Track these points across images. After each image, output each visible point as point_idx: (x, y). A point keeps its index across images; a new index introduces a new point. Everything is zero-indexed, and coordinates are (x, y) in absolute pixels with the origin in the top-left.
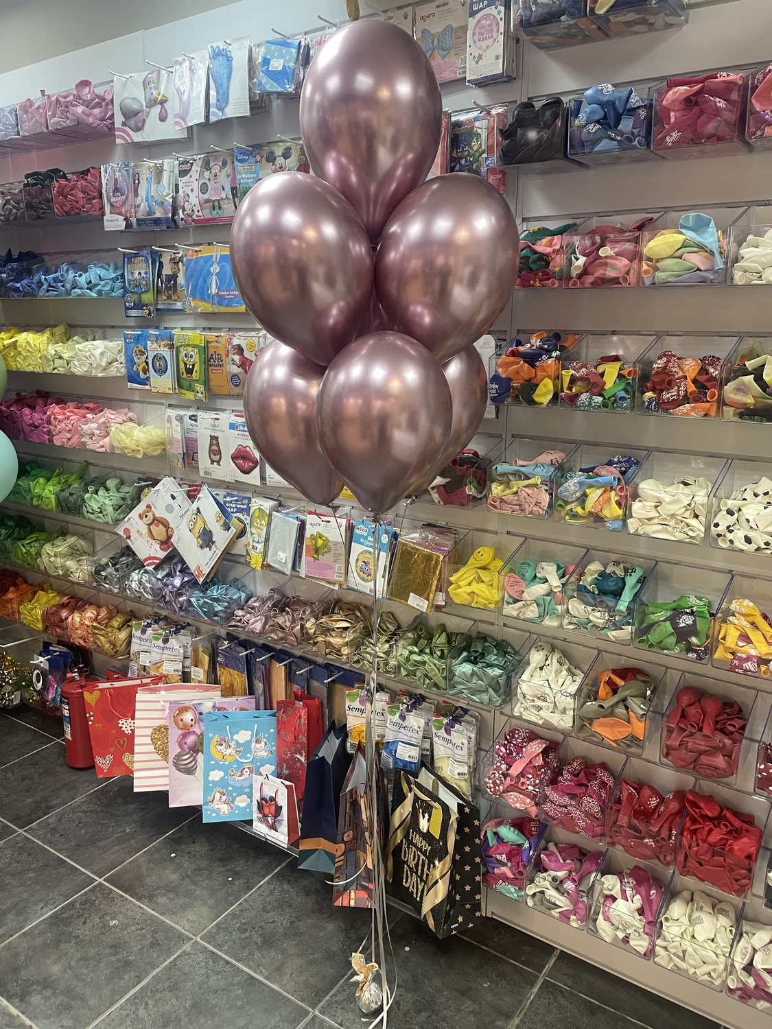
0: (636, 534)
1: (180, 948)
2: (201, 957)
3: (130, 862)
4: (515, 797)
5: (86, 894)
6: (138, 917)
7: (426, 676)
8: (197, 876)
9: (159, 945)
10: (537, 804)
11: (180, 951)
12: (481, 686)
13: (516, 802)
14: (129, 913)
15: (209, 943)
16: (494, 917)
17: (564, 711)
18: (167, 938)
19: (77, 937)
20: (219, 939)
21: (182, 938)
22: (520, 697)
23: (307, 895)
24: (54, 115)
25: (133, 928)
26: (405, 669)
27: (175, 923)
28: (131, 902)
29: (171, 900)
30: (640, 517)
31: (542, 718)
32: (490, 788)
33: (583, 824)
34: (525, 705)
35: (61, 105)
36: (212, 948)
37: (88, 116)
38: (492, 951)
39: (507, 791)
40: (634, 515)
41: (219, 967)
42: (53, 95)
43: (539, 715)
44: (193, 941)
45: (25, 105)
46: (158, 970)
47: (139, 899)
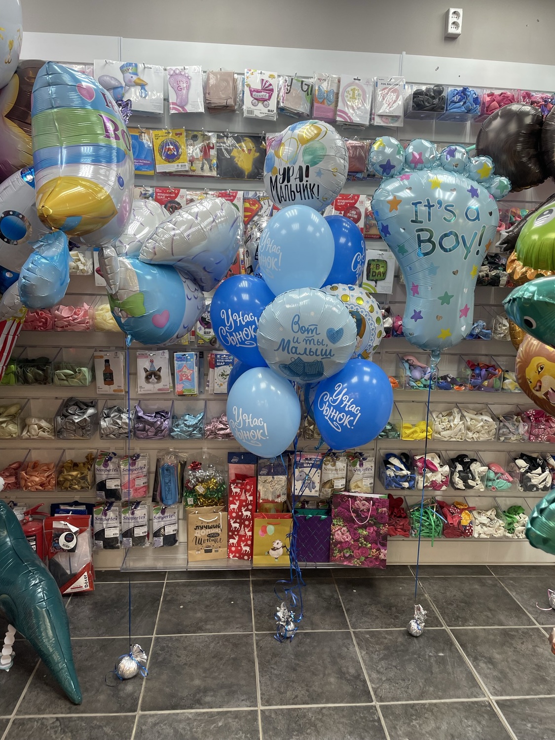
2: (269, 638)
3: (160, 620)
5: (155, 645)
6: (207, 639)
8: (211, 609)
9: (240, 644)
11: (254, 641)
15: (263, 631)
18: (239, 640)
19: (185, 664)
21: (247, 636)
27: (232, 632)
28: (192, 636)
29: (213, 624)
36: (268, 632)
44: (254, 635)
46: (255, 653)
47: (194, 633)
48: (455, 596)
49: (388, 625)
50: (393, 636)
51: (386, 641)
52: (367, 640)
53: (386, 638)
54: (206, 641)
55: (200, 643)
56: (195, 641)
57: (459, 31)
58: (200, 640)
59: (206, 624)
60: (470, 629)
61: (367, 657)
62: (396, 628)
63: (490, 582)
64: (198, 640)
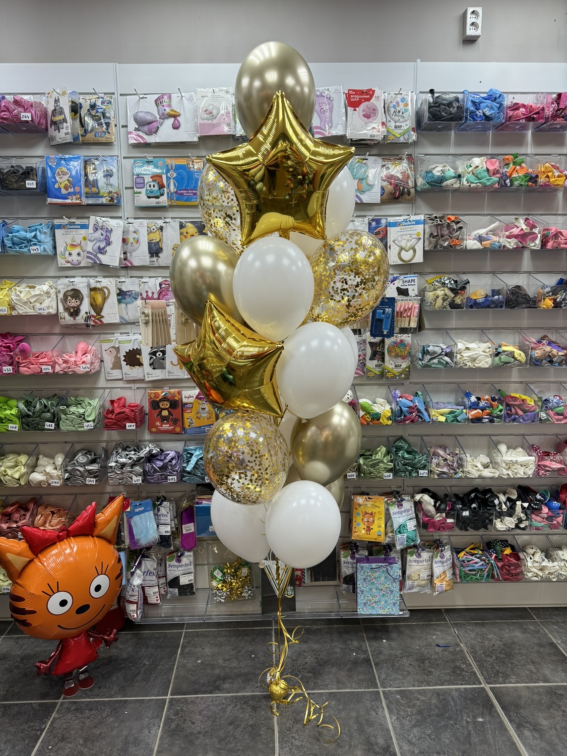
3: (175, 678)
5: (169, 709)
6: (224, 701)
9: (258, 707)
18: (258, 702)
19: (199, 733)
25: (230, 708)
27: (251, 692)
28: (209, 697)
29: (231, 683)
47: (211, 692)
48: (494, 645)
49: (421, 683)
50: (426, 696)
51: (418, 703)
52: (397, 701)
53: (418, 699)
54: (224, 704)
55: (217, 706)
56: (211, 703)
57: (478, 32)
58: (217, 703)
59: (224, 683)
60: (512, 687)
61: (397, 724)
62: (430, 686)
63: (532, 627)
64: (214, 702)
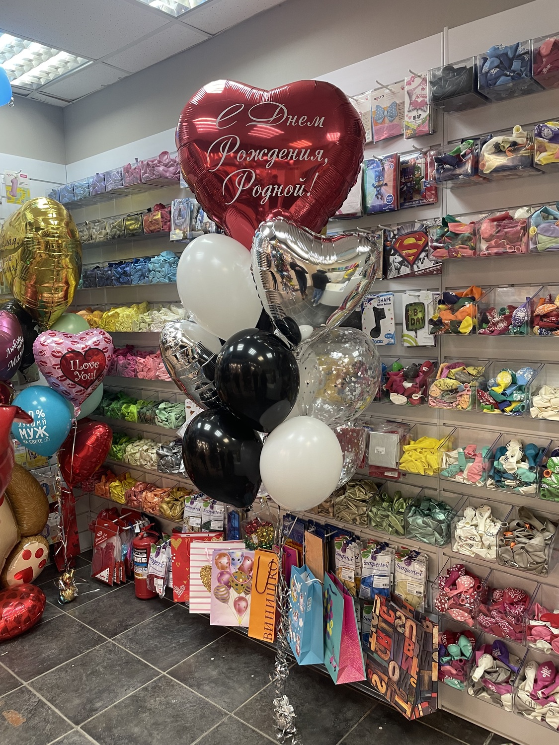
0: (536, 419)
1: (220, 720)
2: (235, 727)
3: (184, 662)
4: (457, 612)
5: (155, 681)
7: (390, 525)
8: (230, 673)
9: (206, 717)
10: (473, 618)
11: (220, 723)
12: (429, 531)
13: (458, 616)
14: (185, 696)
15: (240, 718)
16: (444, 709)
17: (489, 547)
18: (211, 713)
19: (150, 710)
20: (247, 715)
21: (221, 714)
22: (457, 538)
23: (307, 689)
24: (145, 173)
25: (188, 705)
26: (374, 521)
27: (216, 703)
28: (186, 688)
29: (212, 688)
30: (539, 406)
31: (474, 553)
32: (439, 606)
33: (507, 630)
34: (461, 543)
35: (150, 166)
36: (242, 721)
37: (166, 172)
38: (443, 732)
39: (451, 608)
40: (534, 405)
41: (248, 734)
42: (145, 161)
43: (471, 551)
44: (229, 716)
45: (127, 168)
46: (206, 733)
47: (191, 686)
54: (189, 699)
55: (183, 698)
56: (181, 694)
59: (208, 685)
